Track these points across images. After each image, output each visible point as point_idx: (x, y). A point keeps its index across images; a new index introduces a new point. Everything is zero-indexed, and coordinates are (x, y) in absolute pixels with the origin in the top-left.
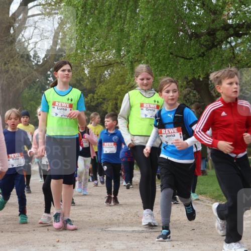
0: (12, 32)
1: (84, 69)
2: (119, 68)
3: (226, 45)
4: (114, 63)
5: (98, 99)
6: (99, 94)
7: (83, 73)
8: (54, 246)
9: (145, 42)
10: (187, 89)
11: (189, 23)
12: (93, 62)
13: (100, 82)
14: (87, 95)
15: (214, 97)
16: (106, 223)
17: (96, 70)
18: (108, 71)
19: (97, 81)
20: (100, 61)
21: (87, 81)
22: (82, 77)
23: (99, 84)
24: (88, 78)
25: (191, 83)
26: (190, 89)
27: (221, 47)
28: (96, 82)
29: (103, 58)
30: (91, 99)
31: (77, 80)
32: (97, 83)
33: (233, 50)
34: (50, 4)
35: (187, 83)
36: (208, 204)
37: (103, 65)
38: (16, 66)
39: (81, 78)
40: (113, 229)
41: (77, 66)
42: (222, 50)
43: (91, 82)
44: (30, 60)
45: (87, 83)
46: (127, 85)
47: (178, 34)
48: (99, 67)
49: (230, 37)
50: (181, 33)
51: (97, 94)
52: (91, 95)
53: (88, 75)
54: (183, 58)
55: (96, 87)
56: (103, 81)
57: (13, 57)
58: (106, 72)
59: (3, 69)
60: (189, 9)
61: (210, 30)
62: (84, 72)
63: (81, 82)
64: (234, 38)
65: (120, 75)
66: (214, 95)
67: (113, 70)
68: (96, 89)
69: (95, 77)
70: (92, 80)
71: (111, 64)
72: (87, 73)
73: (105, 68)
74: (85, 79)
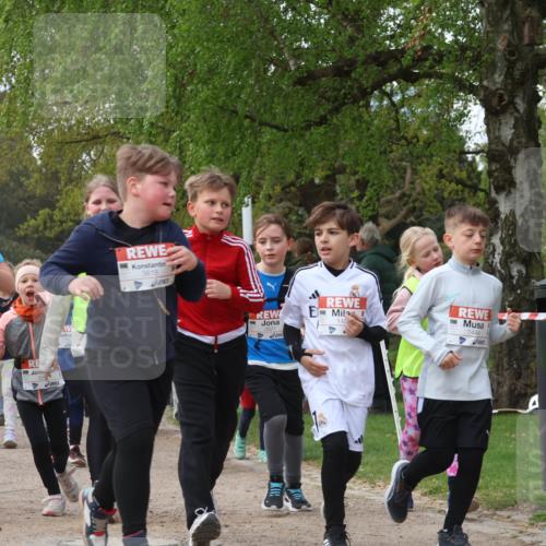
1: (30, 147)
3: (381, 100)
4: (106, 136)
5: (62, 222)
6: (65, 209)
7: (27, 156)
9: (184, 86)
10: (282, 204)
11: (292, 44)
12: (53, 130)
13: (70, 181)
14: (37, 211)
16: (71, 529)
17: (59, 150)
18: (89, 154)
19: (63, 178)
20: (70, 127)
21: (36, 175)
22: (25, 167)
23: (66, 185)
24: (39, 170)
25: (293, 188)
26: (289, 204)
27: (367, 106)
28: (58, 180)
30: (45, 223)
32: (63, 183)
33: (397, 112)
35: (283, 189)
37: (79, 138)
39: (21, 168)
41: (12, 140)
42: (368, 113)
43: (46, 179)
45: (36, 181)
47: (266, 70)
48: (67, 143)
49: (391, 81)
50: (273, 68)
51: (61, 209)
52: (47, 210)
54: (277, 127)
55: (59, 192)
56: (77, 178)
58: (84, 156)
60: (294, 9)
61: (340, 64)
62: (31, 154)
63: (23, 179)
64: (399, 83)
67: (102, 152)
68: (59, 197)
69: (58, 166)
70: (49, 176)
71: (99, 137)
72: (37, 157)
73: (84, 147)
74: (33, 171)
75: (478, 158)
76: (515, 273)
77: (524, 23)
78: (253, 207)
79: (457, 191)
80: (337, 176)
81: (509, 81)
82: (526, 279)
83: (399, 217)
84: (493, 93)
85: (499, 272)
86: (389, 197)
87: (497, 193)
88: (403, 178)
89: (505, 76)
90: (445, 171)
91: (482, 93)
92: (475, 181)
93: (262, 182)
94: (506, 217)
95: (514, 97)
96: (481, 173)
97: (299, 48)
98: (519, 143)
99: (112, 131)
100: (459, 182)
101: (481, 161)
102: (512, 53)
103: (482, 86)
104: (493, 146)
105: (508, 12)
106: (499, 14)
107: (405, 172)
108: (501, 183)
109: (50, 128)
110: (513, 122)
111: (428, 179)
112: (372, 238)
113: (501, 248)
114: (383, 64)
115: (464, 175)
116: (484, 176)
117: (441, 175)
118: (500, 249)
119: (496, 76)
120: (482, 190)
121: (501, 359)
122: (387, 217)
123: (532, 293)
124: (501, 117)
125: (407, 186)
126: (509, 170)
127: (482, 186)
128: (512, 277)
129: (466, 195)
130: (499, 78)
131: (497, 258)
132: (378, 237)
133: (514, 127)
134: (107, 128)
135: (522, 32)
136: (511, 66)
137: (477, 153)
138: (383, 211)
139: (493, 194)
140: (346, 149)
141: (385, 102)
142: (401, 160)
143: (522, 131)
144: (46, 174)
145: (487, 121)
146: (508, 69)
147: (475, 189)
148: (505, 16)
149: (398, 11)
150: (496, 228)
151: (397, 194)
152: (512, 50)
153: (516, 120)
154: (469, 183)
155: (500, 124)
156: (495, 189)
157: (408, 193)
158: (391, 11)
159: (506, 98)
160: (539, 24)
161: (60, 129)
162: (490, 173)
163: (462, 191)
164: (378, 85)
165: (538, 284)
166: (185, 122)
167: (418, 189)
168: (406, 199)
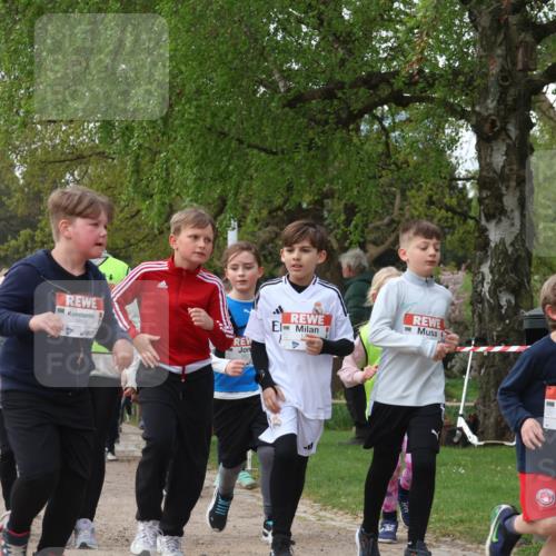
1: (13, 166)
2: (103, 167)
3: (372, 124)
4: (90, 156)
7: (9, 175)
10: (267, 229)
11: (282, 65)
12: (36, 149)
14: (18, 232)
15: (333, 250)
17: (42, 169)
18: (72, 175)
20: (54, 147)
21: (18, 195)
22: (7, 187)
24: (21, 190)
25: (279, 213)
26: (275, 228)
27: (358, 130)
30: (26, 243)
33: (388, 137)
35: (270, 213)
36: (303, 515)
37: (63, 157)
39: (3, 187)
42: (358, 136)
43: (28, 199)
45: (18, 202)
46: (121, 211)
47: (255, 91)
48: (50, 163)
49: (382, 105)
50: (262, 89)
51: (42, 229)
52: (28, 231)
53: (22, 181)
54: (265, 150)
55: (41, 213)
58: (68, 176)
60: (284, 30)
61: (332, 86)
62: (13, 173)
63: (4, 198)
64: (390, 109)
65: (103, 186)
66: (335, 245)
67: (86, 172)
68: (40, 217)
69: (41, 186)
70: (31, 196)
71: (84, 157)
72: (20, 177)
73: (67, 167)
74: (15, 191)
75: (468, 185)
76: (503, 302)
77: (517, 48)
78: (239, 231)
79: (447, 218)
80: (326, 201)
81: (502, 107)
82: (515, 309)
83: (387, 243)
84: (485, 119)
85: (488, 301)
86: (378, 223)
87: (488, 221)
88: (392, 204)
89: (498, 101)
90: (435, 198)
91: (474, 119)
92: (465, 208)
93: (249, 206)
94: (496, 246)
95: (506, 123)
96: (471, 200)
97: (290, 69)
98: (511, 170)
99: (98, 151)
100: (448, 209)
101: (472, 188)
102: (505, 79)
103: (474, 111)
104: (485, 173)
105: (502, 36)
106: (493, 38)
107: (395, 198)
108: (491, 211)
109: (33, 146)
110: (505, 149)
111: (417, 206)
112: (360, 264)
113: (491, 277)
114: (374, 87)
115: (454, 202)
116: (474, 203)
117: (431, 202)
118: (489, 278)
119: (489, 101)
120: (472, 218)
121: (488, 391)
122: (375, 243)
123: (521, 323)
124: (494, 144)
125: (396, 212)
126: (499, 197)
127: (472, 214)
128: (501, 307)
129: (456, 222)
130: (491, 104)
131: (486, 287)
132: (365, 263)
133: (506, 154)
134: (92, 148)
135: (516, 57)
136: (504, 92)
137: (467, 179)
138: (371, 237)
139: (483, 222)
140: (335, 173)
141: (376, 126)
142: (391, 185)
143: (514, 157)
144: (28, 193)
145: (479, 147)
146: (501, 93)
147: (465, 216)
148: (499, 40)
149: (390, 34)
150: (486, 256)
151: (386, 220)
152: (506, 75)
153: (508, 146)
154: (459, 210)
155: (492, 150)
156: (486, 216)
157: (396, 219)
158: (384, 34)
159: (498, 124)
160: (533, 49)
161: (44, 148)
162: (480, 200)
163: (452, 218)
164: (369, 109)
165: (527, 314)
166: (172, 143)
167: (407, 215)
168: (395, 225)
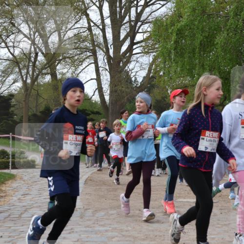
0: (121, 65)
8: (140, 210)
29: (181, 83)
31: (162, 97)
34: (148, 46)
38: (123, 87)
40: (181, 200)
44: (132, 84)
57: (120, 81)
59: (114, 89)
